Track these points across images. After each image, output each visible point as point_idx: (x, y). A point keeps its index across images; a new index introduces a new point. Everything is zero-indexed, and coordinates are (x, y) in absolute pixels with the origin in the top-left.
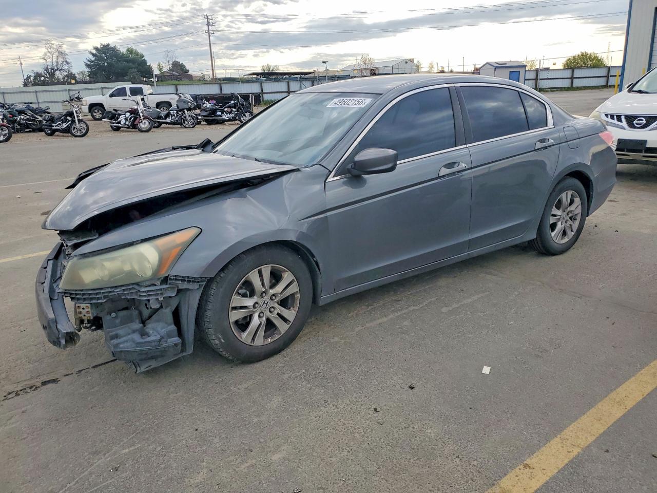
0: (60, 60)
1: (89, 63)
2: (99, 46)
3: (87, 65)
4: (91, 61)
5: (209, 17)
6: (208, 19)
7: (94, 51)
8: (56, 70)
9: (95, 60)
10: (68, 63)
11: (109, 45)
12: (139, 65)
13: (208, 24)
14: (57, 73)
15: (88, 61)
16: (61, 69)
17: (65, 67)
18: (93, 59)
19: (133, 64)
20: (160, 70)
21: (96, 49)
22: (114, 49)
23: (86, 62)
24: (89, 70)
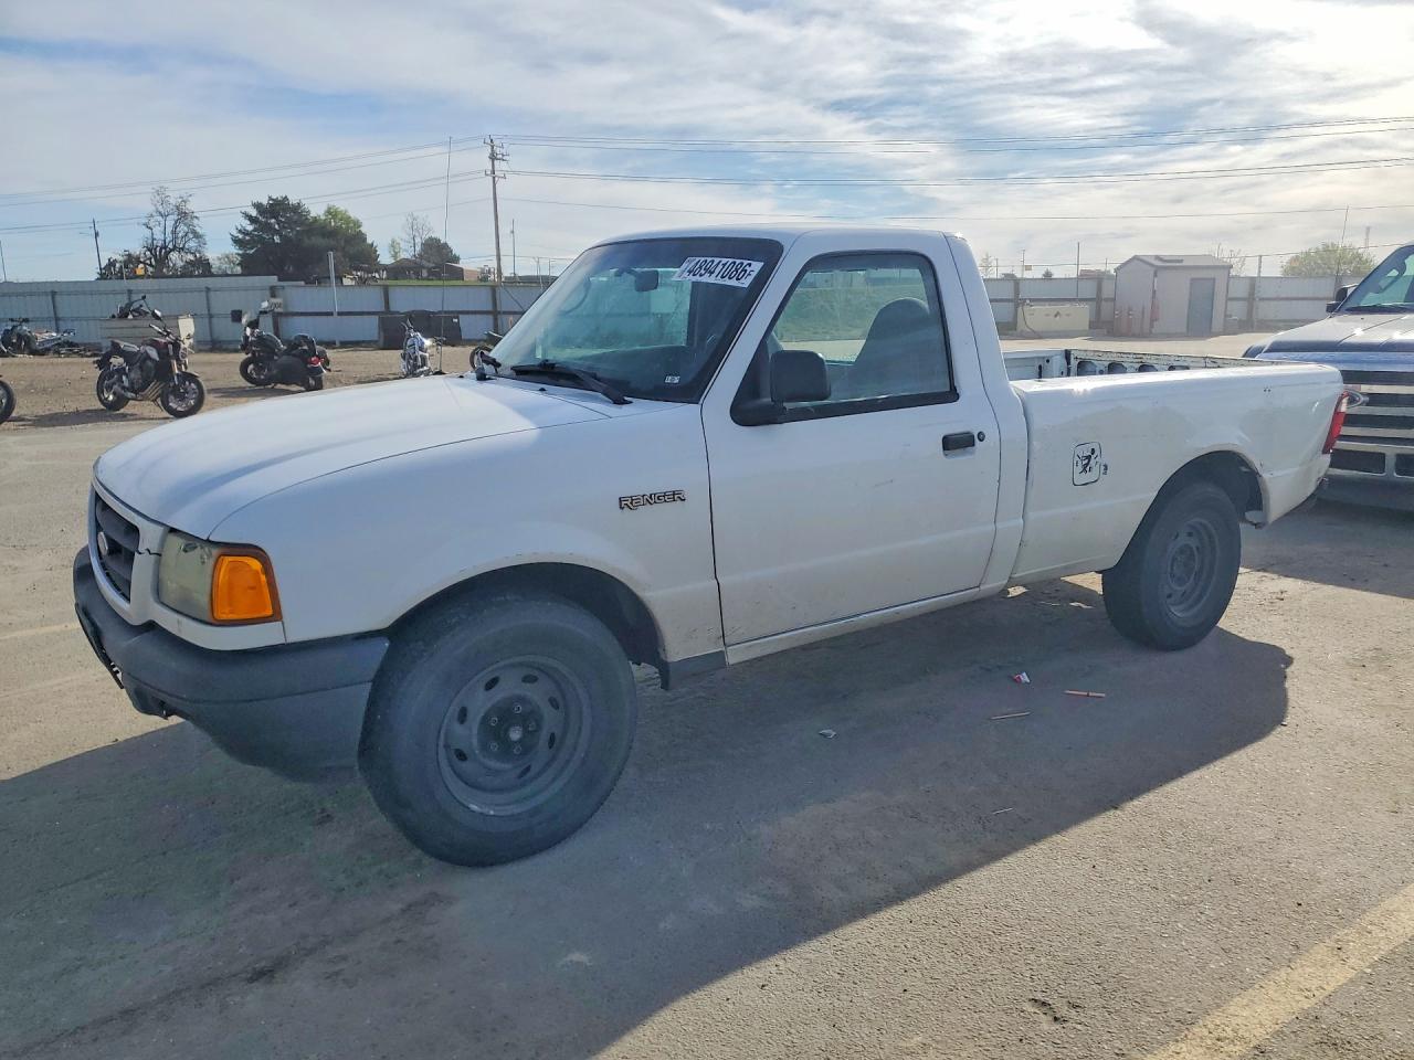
0: (182, 229)
1: (241, 236)
2: (265, 201)
3: (236, 241)
4: (246, 233)
6: (492, 145)
7: (254, 213)
8: (171, 250)
9: (255, 230)
10: (197, 236)
11: (286, 199)
12: (349, 242)
13: (493, 158)
14: (174, 256)
15: (240, 231)
16: (182, 249)
17: (192, 244)
18: (250, 228)
19: (337, 240)
20: (395, 256)
21: (258, 206)
22: (296, 209)
23: (235, 233)
24: (240, 252)
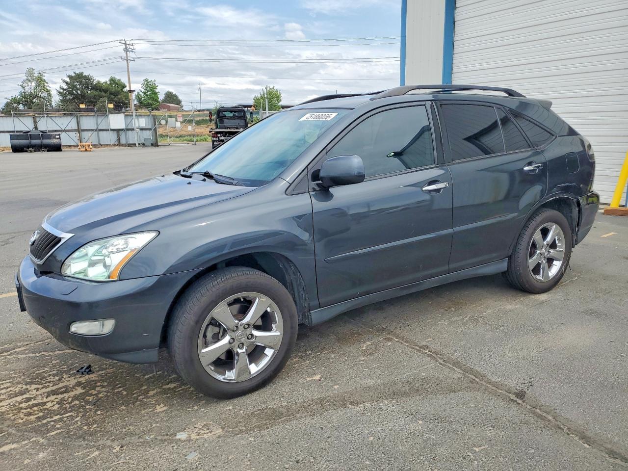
1: (61, 91)
2: (73, 75)
3: (60, 93)
4: (64, 89)
5: (128, 43)
6: (125, 44)
7: (68, 80)
8: (34, 97)
9: (69, 88)
10: (48, 91)
11: (83, 73)
12: (111, 94)
13: (126, 51)
15: (61, 89)
16: (40, 97)
17: (45, 95)
18: (65, 87)
19: (105, 93)
21: (70, 77)
22: (88, 79)
23: (59, 89)
24: (61, 98)
